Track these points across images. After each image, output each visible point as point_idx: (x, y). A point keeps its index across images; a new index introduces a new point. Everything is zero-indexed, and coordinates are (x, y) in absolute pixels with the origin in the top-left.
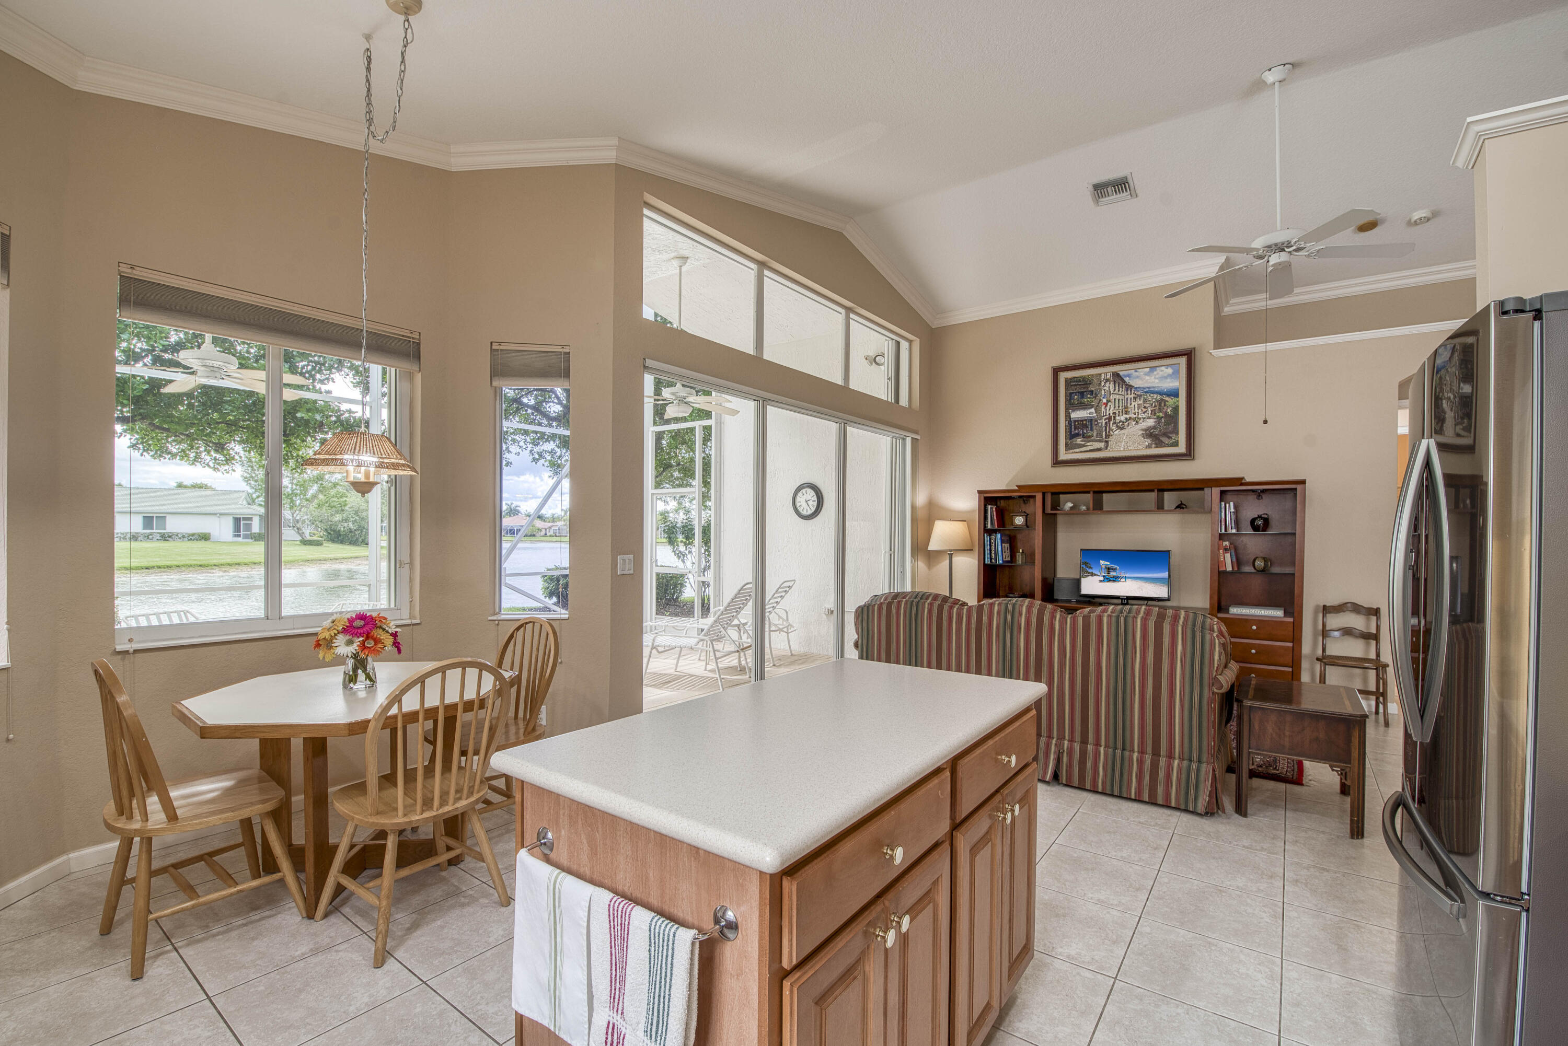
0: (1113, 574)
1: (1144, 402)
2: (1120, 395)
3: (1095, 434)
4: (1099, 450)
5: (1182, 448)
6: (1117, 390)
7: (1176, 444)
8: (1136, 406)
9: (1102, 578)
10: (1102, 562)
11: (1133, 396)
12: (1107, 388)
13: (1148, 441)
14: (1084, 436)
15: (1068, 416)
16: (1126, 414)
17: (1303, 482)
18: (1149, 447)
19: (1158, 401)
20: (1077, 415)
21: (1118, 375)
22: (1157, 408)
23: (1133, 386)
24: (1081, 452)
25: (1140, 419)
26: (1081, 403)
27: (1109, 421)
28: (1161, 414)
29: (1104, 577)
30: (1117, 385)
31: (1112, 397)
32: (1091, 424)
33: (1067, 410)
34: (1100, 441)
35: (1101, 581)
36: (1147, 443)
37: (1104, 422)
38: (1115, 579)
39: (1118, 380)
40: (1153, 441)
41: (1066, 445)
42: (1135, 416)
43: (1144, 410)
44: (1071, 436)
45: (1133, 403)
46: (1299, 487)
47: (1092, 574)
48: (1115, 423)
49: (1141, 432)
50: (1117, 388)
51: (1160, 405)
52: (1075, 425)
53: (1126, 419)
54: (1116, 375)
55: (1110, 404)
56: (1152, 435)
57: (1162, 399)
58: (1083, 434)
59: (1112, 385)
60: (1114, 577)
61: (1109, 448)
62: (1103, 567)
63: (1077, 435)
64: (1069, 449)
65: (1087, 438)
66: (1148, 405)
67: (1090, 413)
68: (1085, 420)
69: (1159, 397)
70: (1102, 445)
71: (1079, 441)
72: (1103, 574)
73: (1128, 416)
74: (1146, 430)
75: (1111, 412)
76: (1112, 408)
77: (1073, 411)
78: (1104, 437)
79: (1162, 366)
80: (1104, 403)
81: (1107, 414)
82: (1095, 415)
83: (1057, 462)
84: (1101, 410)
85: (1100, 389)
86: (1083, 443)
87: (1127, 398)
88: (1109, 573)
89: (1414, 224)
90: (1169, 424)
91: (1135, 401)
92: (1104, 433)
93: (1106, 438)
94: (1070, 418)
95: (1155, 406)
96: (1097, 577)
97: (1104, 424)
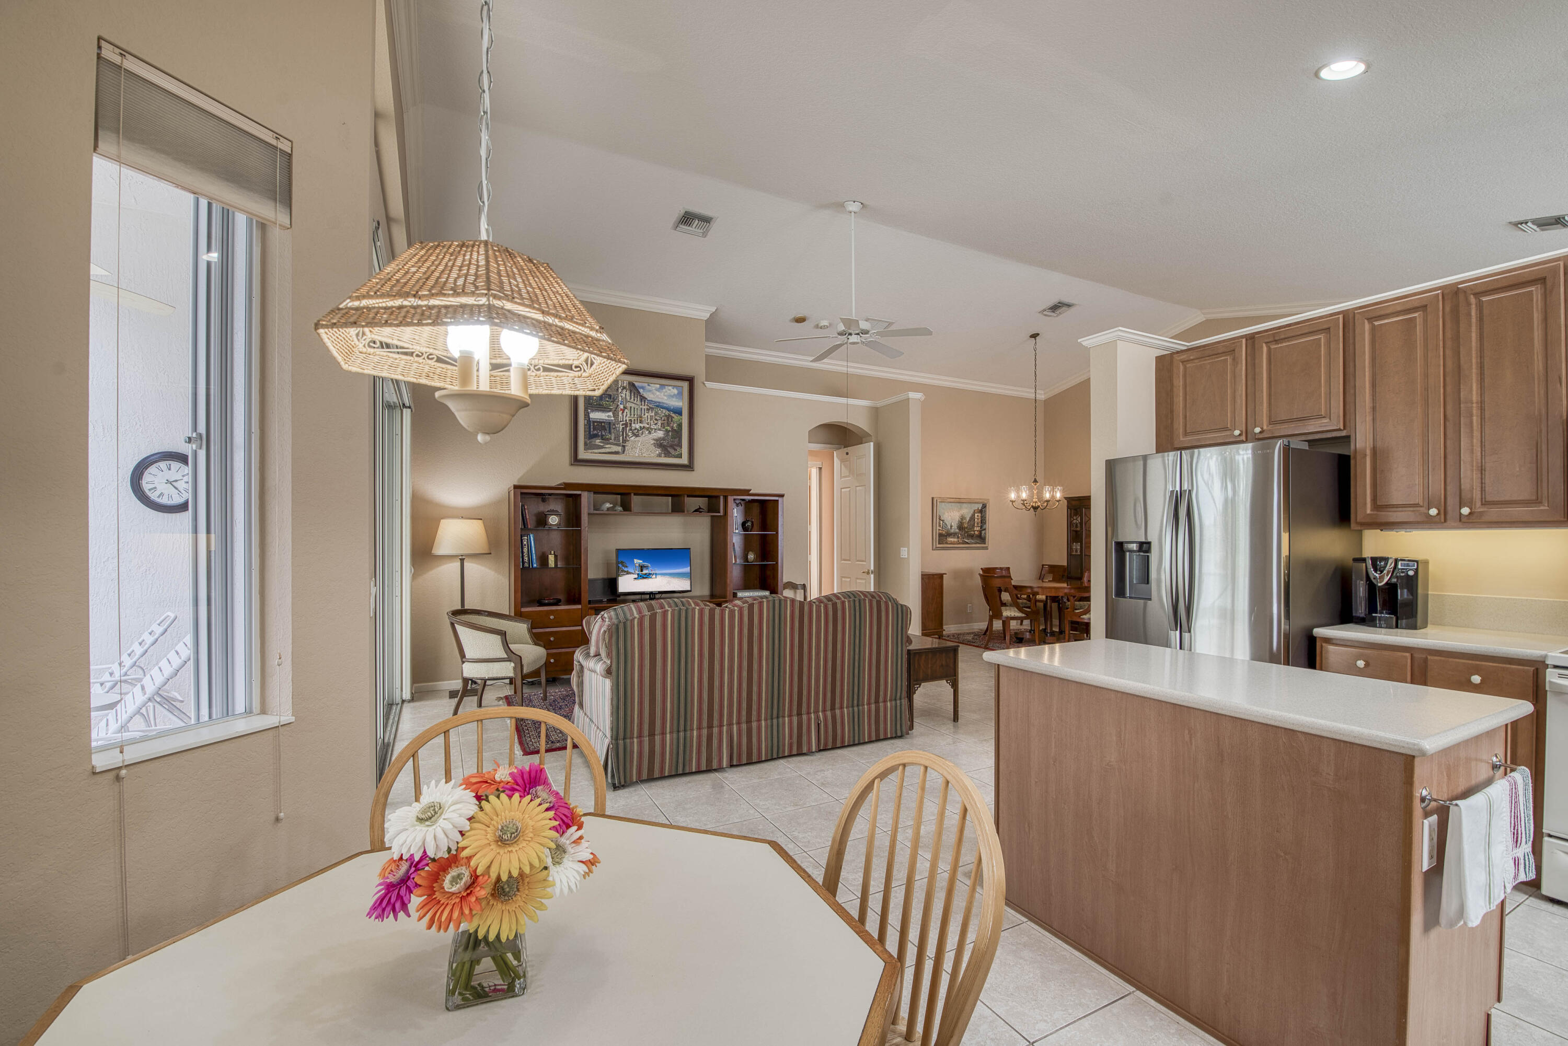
0: (645, 571)
1: (655, 415)
2: (635, 403)
3: (613, 438)
4: (617, 453)
5: (684, 460)
7: (680, 456)
8: (649, 417)
9: (636, 576)
10: (636, 561)
11: (646, 407)
12: (624, 396)
13: (658, 451)
14: (602, 438)
15: (587, 415)
16: (640, 422)
17: (782, 496)
18: (659, 455)
19: (666, 416)
20: (596, 415)
21: (634, 385)
22: (666, 422)
23: (646, 399)
24: (600, 453)
25: (652, 429)
26: (600, 405)
27: (626, 427)
28: (668, 428)
29: (638, 574)
30: (633, 394)
31: (629, 405)
32: (610, 428)
33: (586, 409)
34: (618, 445)
35: (635, 579)
36: (657, 452)
37: (621, 427)
38: (647, 576)
39: (632, 388)
40: (662, 451)
41: (586, 444)
42: (648, 426)
43: (656, 422)
44: (590, 436)
45: (647, 414)
46: (780, 499)
47: (628, 573)
48: (631, 429)
49: (653, 442)
50: (633, 397)
51: (668, 420)
52: (594, 425)
53: (641, 427)
54: (632, 385)
55: (626, 410)
56: (659, 444)
57: (669, 415)
58: (602, 436)
59: (628, 393)
60: (646, 574)
62: (637, 565)
63: (596, 436)
64: (589, 449)
65: (606, 440)
66: (658, 418)
67: (608, 416)
68: (604, 422)
70: (619, 449)
71: (598, 442)
72: (637, 572)
73: (642, 425)
74: (656, 440)
75: (628, 419)
76: (629, 415)
77: (593, 411)
78: (621, 441)
79: (670, 386)
80: (621, 409)
81: (624, 420)
82: (613, 419)
83: (576, 460)
84: (618, 415)
85: (618, 395)
86: (602, 444)
87: (641, 409)
88: (642, 571)
89: (817, 326)
90: (675, 438)
91: (648, 413)
92: (621, 437)
93: (623, 442)
94: (589, 418)
95: (664, 420)
96: (632, 575)
97: (621, 429)
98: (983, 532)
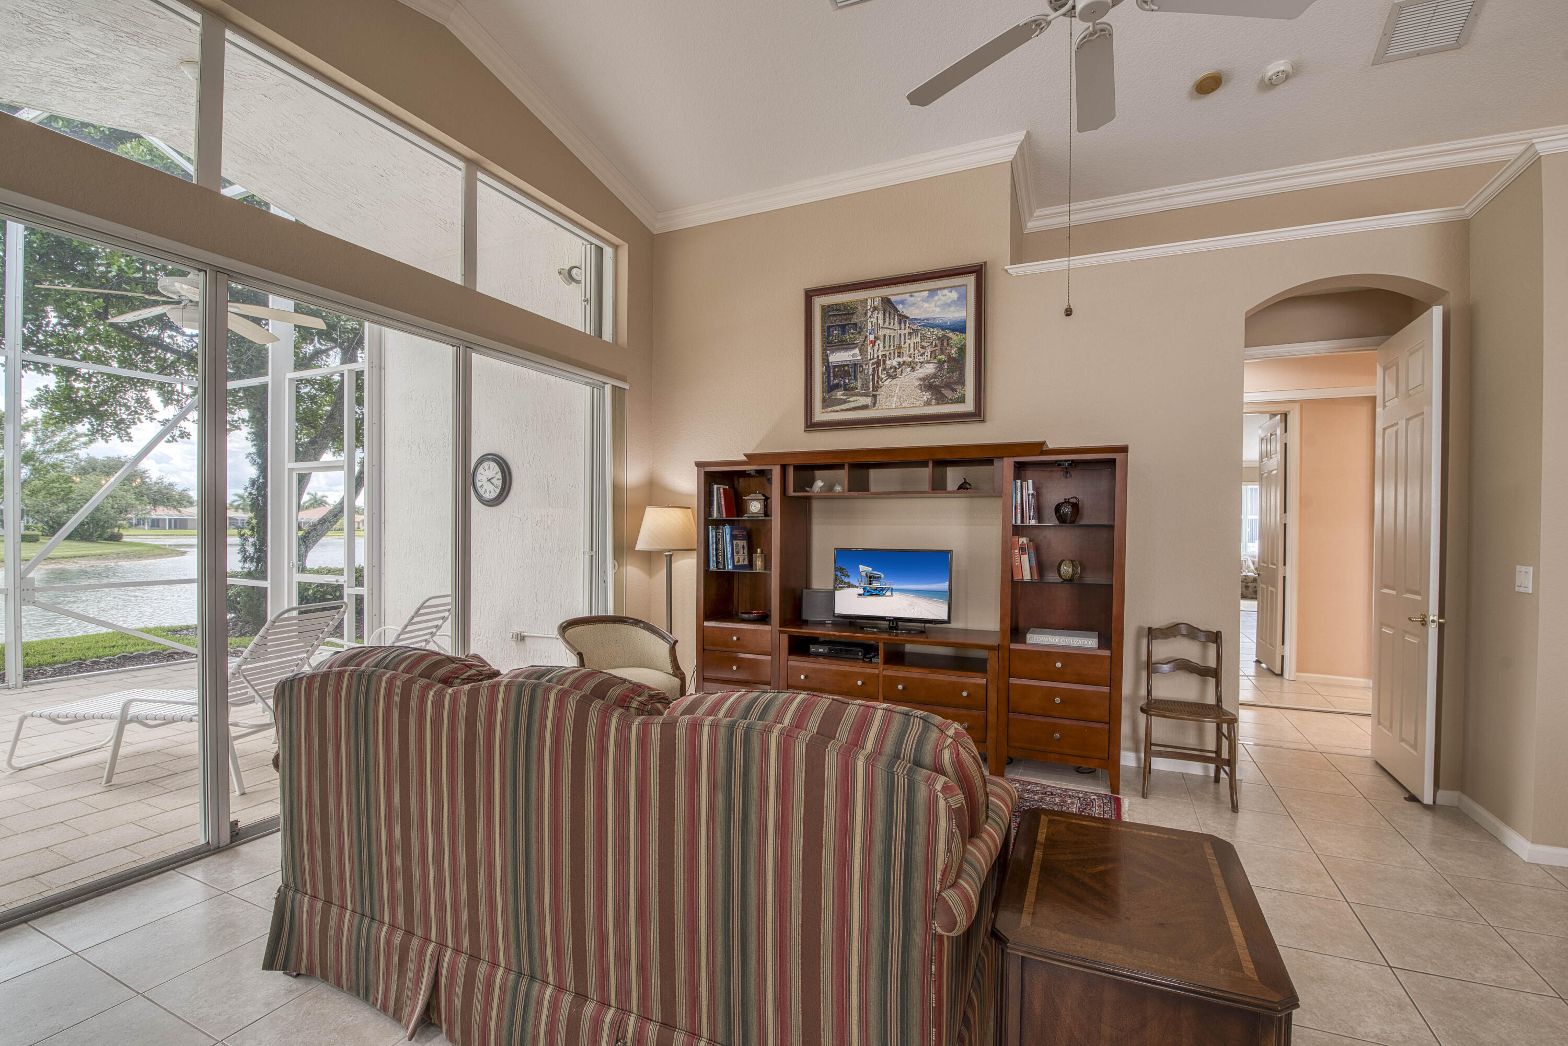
0: (875, 585)
1: (922, 340)
2: (891, 330)
3: (859, 386)
4: (865, 407)
5: (968, 406)
6: (887, 323)
7: (961, 400)
8: (912, 345)
9: (861, 591)
10: (862, 568)
11: (907, 330)
12: (874, 320)
13: (927, 396)
14: (846, 388)
15: (825, 359)
16: (899, 356)
17: (1124, 449)
18: (928, 403)
19: (939, 339)
20: (838, 357)
21: (889, 301)
22: (939, 348)
23: (908, 318)
24: (842, 410)
25: (916, 363)
26: (842, 341)
27: (878, 367)
28: (943, 357)
29: (864, 589)
30: (887, 315)
31: (882, 333)
32: (855, 371)
33: (824, 351)
34: (866, 395)
35: (860, 595)
36: (925, 398)
37: (871, 368)
38: (879, 592)
39: (887, 307)
40: (932, 395)
41: (824, 400)
42: (910, 360)
43: (922, 351)
44: (830, 388)
45: (908, 342)
46: (1118, 457)
47: (850, 585)
48: (885, 369)
49: (919, 382)
50: (887, 319)
51: (942, 344)
52: (834, 372)
53: (899, 363)
54: (887, 301)
55: (878, 342)
56: (928, 384)
57: (944, 336)
58: (845, 385)
59: (881, 316)
60: (876, 589)
61: (877, 405)
62: (864, 574)
63: (837, 387)
64: (828, 406)
65: (849, 390)
66: (926, 344)
67: (853, 355)
68: (847, 365)
69: (940, 333)
70: (868, 401)
71: (839, 394)
72: (862, 585)
73: (901, 360)
74: (923, 379)
75: (880, 354)
76: (882, 349)
77: (832, 352)
78: (871, 389)
79: (944, 288)
80: (871, 342)
81: (875, 357)
82: (859, 357)
83: (811, 425)
84: (867, 352)
85: (866, 321)
86: (845, 397)
87: (900, 334)
88: (870, 584)
89: (1269, 85)
90: (953, 371)
91: (910, 339)
92: (871, 384)
93: (873, 390)
94: (828, 363)
95: (936, 346)
96: (855, 589)
97: (871, 370)
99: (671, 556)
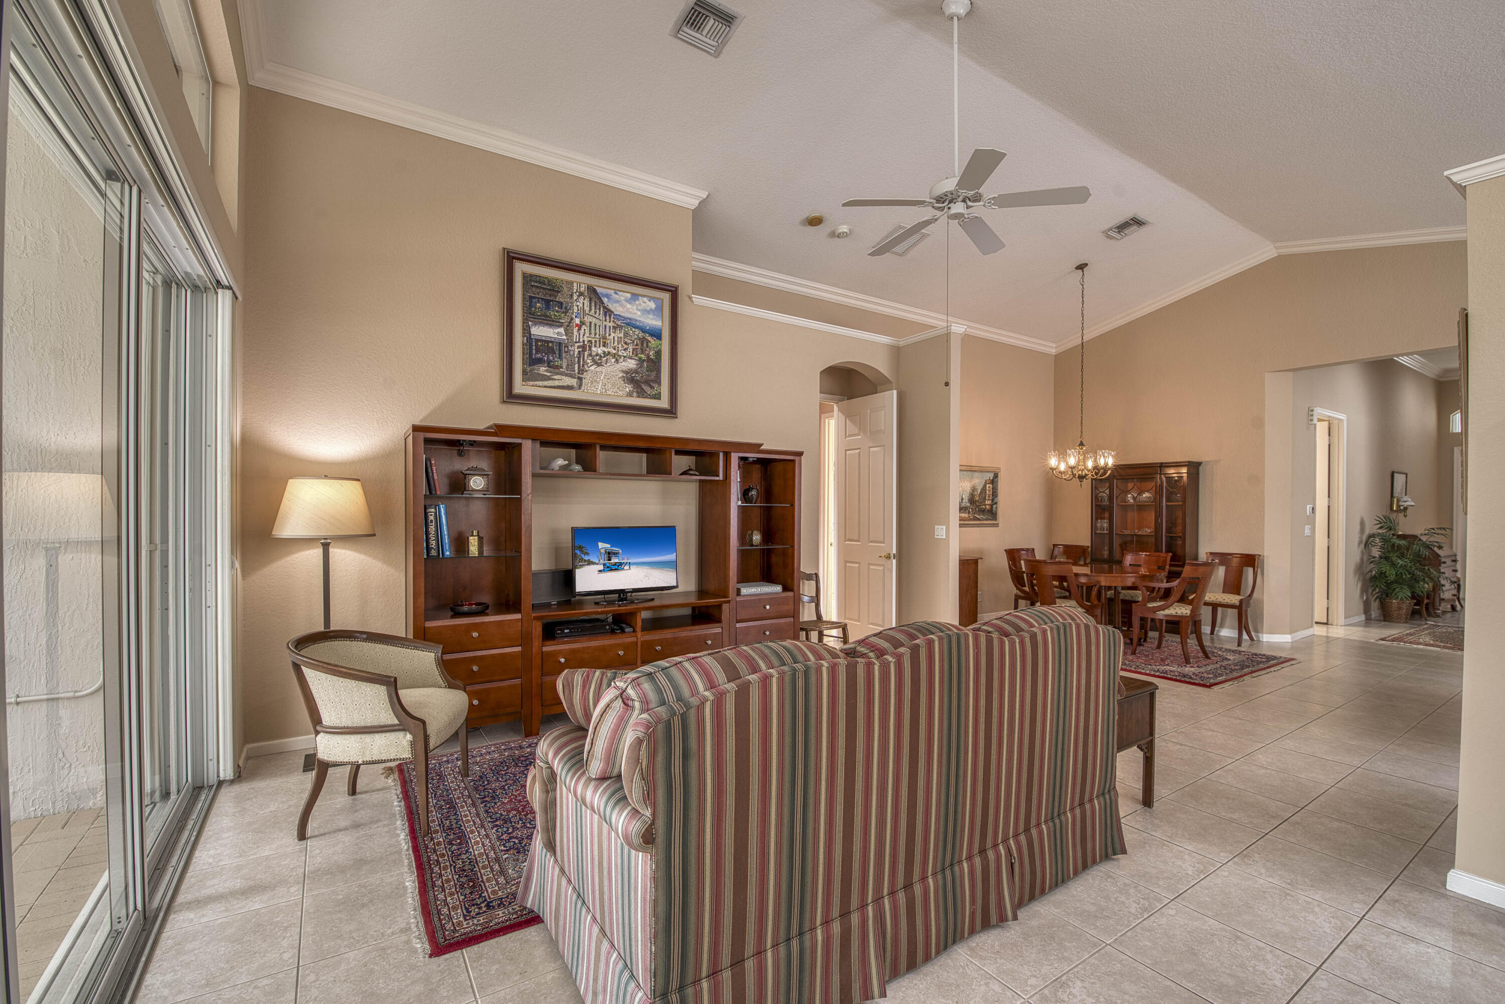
0: (614, 560)
1: (625, 337)
2: (595, 318)
3: (564, 366)
4: (570, 388)
5: (664, 403)
6: (593, 311)
7: (658, 397)
8: (616, 338)
9: (601, 567)
10: (601, 545)
11: (612, 324)
12: (581, 305)
13: (629, 388)
14: (549, 364)
15: (526, 330)
16: (604, 346)
17: (800, 454)
18: (630, 395)
19: (640, 339)
20: (540, 331)
21: (595, 291)
22: (639, 347)
23: (612, 312)
24: (545, 387)
25: (620, 356)
26: (546, 316)
27: (584, 351)
28: (643, 356)
29: (604, 565)
30: (593, 304)
31: (587, 319)
32: (560, 350)
33: (525, 321)
35: (600, 571)
36: (627, 390)
37: (577, 350)
38: (617, 567)
39: (593, 296)
40: (634, 388)
41: (524, 372)
42: (614, 352)
43: (626, 346)
44: (532, 361)
45: (613, 335)
46: (797, 458)
47: (590, 563)
48: (590, 355)
49: (621, 375)
50: (593, 308)
51: (642, 345)
52: (537, 345)
53: (604, 352)
54: (592, 290)
55: (584, 327)
56: (630, 378)
57: (644, 338)
58: (549, 362)
59: (587, 302)
60: (615, 564)
61: (583, 388)
62: (603, 551)
63: (540, 361)
64: (529, 380)
65: (554, 368)
66: (629, 341)
67: (558, 333)
68: (552, 342)
69: (641, 335)
70: (574, 382)
71: (543, 370)
72: (602, 561)
73: (606, 350)
74: (626, 372)
75: (586, 339)
76: (587, 334)
77: (535, 324)
78: (577, 371)
79: (644, 296)
80: (577, 325)
81: (581, 340)
82: (564, 337)
83: (510, 397)
84: (573, 333)
85: (572, 303)
86: (548, 374)
87: (605, 326)
88: (610, 560)
89: (834, 235)
90: (651, 371)
91: (615, 332)
92: (576, 366)
93: (579, 373)
94: (530, 334)
95: (637, 345)
96: (595, 566)
97: (576, 353)
98: (994, 506)
99: (328, 544)
